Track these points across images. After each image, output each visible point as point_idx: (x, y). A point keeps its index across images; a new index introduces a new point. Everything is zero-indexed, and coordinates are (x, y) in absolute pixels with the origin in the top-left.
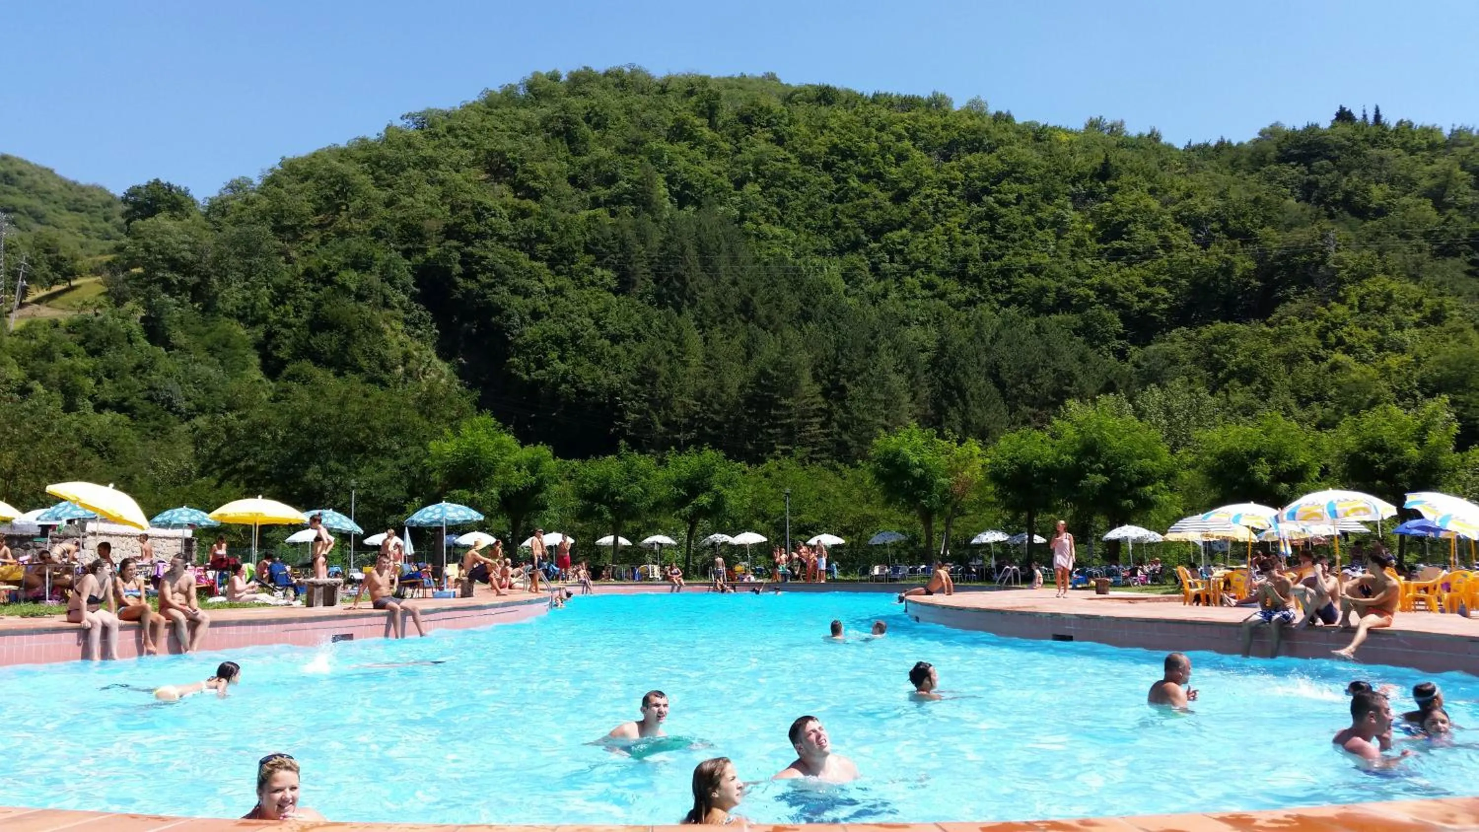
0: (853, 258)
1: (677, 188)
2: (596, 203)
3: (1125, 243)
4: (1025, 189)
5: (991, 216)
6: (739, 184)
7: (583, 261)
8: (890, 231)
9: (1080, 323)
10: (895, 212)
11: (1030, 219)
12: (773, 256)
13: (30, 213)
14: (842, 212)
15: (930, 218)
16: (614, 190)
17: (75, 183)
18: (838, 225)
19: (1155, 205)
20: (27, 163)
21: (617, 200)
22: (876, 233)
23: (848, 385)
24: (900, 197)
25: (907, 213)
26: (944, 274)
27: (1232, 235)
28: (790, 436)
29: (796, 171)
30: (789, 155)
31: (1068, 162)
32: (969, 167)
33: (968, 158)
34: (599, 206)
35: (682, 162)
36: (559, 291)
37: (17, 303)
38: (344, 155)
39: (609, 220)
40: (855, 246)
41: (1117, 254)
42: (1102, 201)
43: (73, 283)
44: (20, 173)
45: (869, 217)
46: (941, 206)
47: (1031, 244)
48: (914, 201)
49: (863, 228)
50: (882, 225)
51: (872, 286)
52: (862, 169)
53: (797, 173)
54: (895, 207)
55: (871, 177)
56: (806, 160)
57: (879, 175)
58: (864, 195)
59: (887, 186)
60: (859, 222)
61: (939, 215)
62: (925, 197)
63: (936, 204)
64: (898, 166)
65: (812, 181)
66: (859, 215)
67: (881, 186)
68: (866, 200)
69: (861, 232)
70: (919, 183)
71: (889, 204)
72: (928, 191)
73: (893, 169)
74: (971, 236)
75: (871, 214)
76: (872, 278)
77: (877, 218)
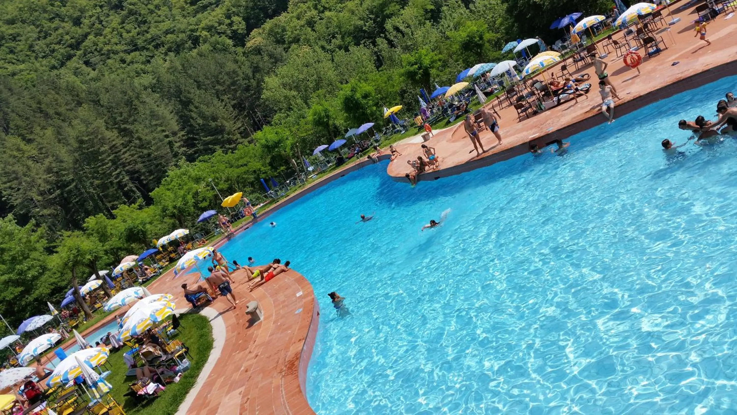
0: (71, 64)
5: (131, 13)
8: (83, 42)
10: (79, 31)
15: (100, 26)
18: (53, 51)
22: (76, 46)
23: (128, 126)
24: (77, 22)
25: (86, 29)
26: (128, 52)
29: (8, 30)
40: (69, 57)
41: (204, 8)
45: (67, 40)
46: (102, 18)
47: (160, 19)
48: (86, 21)
49: (68, 46)
50: (76, 42)
51: (93, 74)
52: (46, 15)
53: (10, 32)
54: (78, 28)
55: (53, 18)
56: (11, 22)
57: (58, 15)
58: (56, 29)
59: (66, 20)
60: (64, 44)
61: (104, 23)
62: (91, 17)
63: (98, 18)
64: (65, 6)
65: (22, 33)
66: (61, 40)
67: (63, 21)
68: (60, 31)
69: (69, 49)
70: (82, 11)
71: (73, 28)
72: (90, 13)
73: (63, 9)
74: (128, 27)
75: (67, 37)
76: (90, 69)
77: (72, 38)
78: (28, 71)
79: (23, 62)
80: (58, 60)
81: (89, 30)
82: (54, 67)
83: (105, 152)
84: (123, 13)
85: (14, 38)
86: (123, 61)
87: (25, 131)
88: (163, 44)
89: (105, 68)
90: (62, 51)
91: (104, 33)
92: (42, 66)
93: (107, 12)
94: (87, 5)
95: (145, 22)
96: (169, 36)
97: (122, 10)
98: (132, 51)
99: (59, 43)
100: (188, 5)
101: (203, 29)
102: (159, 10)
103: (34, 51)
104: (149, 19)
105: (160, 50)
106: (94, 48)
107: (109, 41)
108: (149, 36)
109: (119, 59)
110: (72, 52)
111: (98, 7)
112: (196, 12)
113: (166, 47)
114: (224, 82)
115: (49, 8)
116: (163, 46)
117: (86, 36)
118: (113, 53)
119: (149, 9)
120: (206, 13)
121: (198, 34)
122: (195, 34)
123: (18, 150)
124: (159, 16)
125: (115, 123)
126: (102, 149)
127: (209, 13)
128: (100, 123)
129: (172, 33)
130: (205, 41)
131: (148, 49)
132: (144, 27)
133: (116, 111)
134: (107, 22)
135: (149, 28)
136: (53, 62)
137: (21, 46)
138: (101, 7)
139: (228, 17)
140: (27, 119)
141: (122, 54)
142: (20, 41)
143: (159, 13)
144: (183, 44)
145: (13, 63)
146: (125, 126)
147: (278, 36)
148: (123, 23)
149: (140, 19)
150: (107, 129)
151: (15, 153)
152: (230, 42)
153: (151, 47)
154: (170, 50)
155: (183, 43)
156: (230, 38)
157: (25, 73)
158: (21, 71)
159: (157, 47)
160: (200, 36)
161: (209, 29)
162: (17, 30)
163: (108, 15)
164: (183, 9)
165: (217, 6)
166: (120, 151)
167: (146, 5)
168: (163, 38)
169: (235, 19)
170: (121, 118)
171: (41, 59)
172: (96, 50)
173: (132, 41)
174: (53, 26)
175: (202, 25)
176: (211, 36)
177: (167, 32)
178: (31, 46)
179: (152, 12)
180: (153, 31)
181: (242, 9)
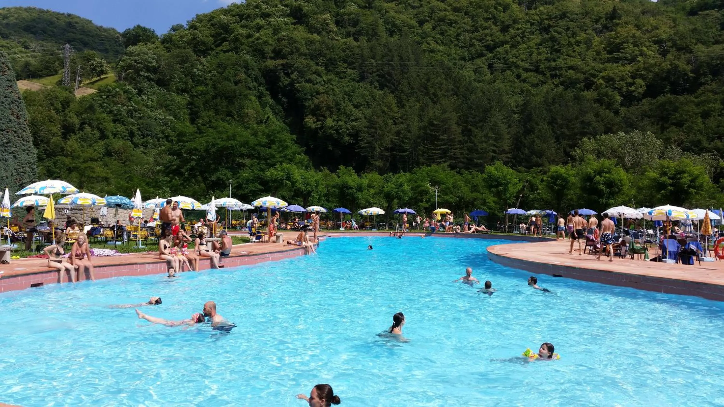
0: (478, 61)
1: (389, 27)
2: (348, 35)
3: (621, 55)
4: (571, 24)
5: (553, 39)
6: (421, 23)
7: (342, 66)
8: (498, 47)
9: (596, 97)
10: (501, 37)
11: (572, 40)
12: (437, 61)
13: (81, 42)
14: (474, 38)
15: (520, 40)
16: (358, 28)
17: (101, 27)
18: (472, 45)
19: (639, 33)
20: (79, 17)
21: (359, 33)
22: (490, 49)
23: (473, 129)
24: (505, 29)
25: (508, 38)
26: (527, 70)
27: (679, 49)
28: (444, 154)
29: (451, 16)
30: (447, 8)
31: (593, 10)
32: (542, 13)
33: (541, 8)
34: (350, 36)
35: (392, 13)
36: (329, 81)
37: (77, 87)
38: (227, 12)
39: (355, 43)
40: (481, 55)
41: (617, 60)
42: (611, 31)
43: (102, 77)
44: (77, 23)
45: (488, 40)
46: (526, 34)
47: (572, 54)
48: (512, 31)
49: (485, 46)
50: (495, 45)
51: (489, 77)
52: (485, 15)
53: (451, 17)
54: (502, 35)
55: (490, 19)
56: (456, 10)
57: (494, 18)
58: (486, 28)
59: (498, 24)
60: (483, 43)
61: (525, 39)
62: (518, 29)
63: (523, 33)
64: (504, 13)
65: (459, 22)
66: (483, 39)
67: (495, 24)
68: (487, 31)
69: (483, 48)
70: (515, 22)
71: (499, 33)
72: (520, 26)
73: (502, 14)
74: (542, 49)
75: (489, 38)
76: (489, 72)
77: (492, 41)
78: (443, 53)
79: (445, 45)
80: (471, 54)
81: (510, 40)
82: (463, 59)
83: (443, 140)
84: (546, 36)
85: (451, 24)
86: (518, 77)
87: (405, 97)
88: (561, 75)
89: (501, 76)
90: (478, 47)
91: (520, 47)
92: (456, 53)
93: (534, 30)
94: (521, 19)
95: (558, 51)
96: (571, 71)
97: (547, 34)
98: (531, 71)
99: (480, 40)
100: (605, 52)
101: (603, 78)
102: (578, 46)
103: (458, 39)
104: (564, 50)
105: (554, 80)
106: (504, 56)
107: (519, 55)
108: (553, 64)
109: (517, 73)
110: (485, 52)
111: (529, 23)
112: (608, 61)
113: (561, 80)
114: (573, 128)
115: (492, 10)
116: (559, 78)
117: (504, 43)
118: (516, 67)
119: (569, 42)
120: (615, 65)
121: (595, 80)
122: (592, 79)
123: (389, 108)
124: (574, 51)
125: (466, 122)
126: (442, 137)
127: (618, 67)
128: (455, 116)
129: (574, 70)
130: (597, 89)
131: (544, 75)
132: (555, 56)
133: (473, 112)
134: (528, 38)
135: (559, 57)
136: (466, 54)
137: (452, 31)
138: (532, 24)
139: (633, 77)
140: (412, 88)
141: (521, 70)
142: (454, 27)
143: (576, 48)
144: (576, 83)
145: (437, 43)
146: (471, 127)
147: (665, 113)
148: (540, 44)
149: (556, 47)
150: (457, 123)
151: (385, 109)
152: (619, 99)
153: (548, 74)
154: (562, 83)
155: (577, 81)
156: (622, 95)
157: (439, 54)
158: (439, 51)
159: (553, 76)
160: (596, 82)
161: (609, 80)
162: (457, 18)
163: (533, 33)
164: (598, 53)
165: (629, 64)
166: (454, 145)
167: (569, 38)
168: (563, 72)
169: (639, 81)
170: (472, 120)
171: (458, 48)
172: (504, 58)
173: (537, 62)
174: (486, 25)
175: (604, 74)
176: (606, 87)
177: (571, 68)
178: (459, 35)
179: (570, 44)
180: (560, 62)
181: (651, 75)
